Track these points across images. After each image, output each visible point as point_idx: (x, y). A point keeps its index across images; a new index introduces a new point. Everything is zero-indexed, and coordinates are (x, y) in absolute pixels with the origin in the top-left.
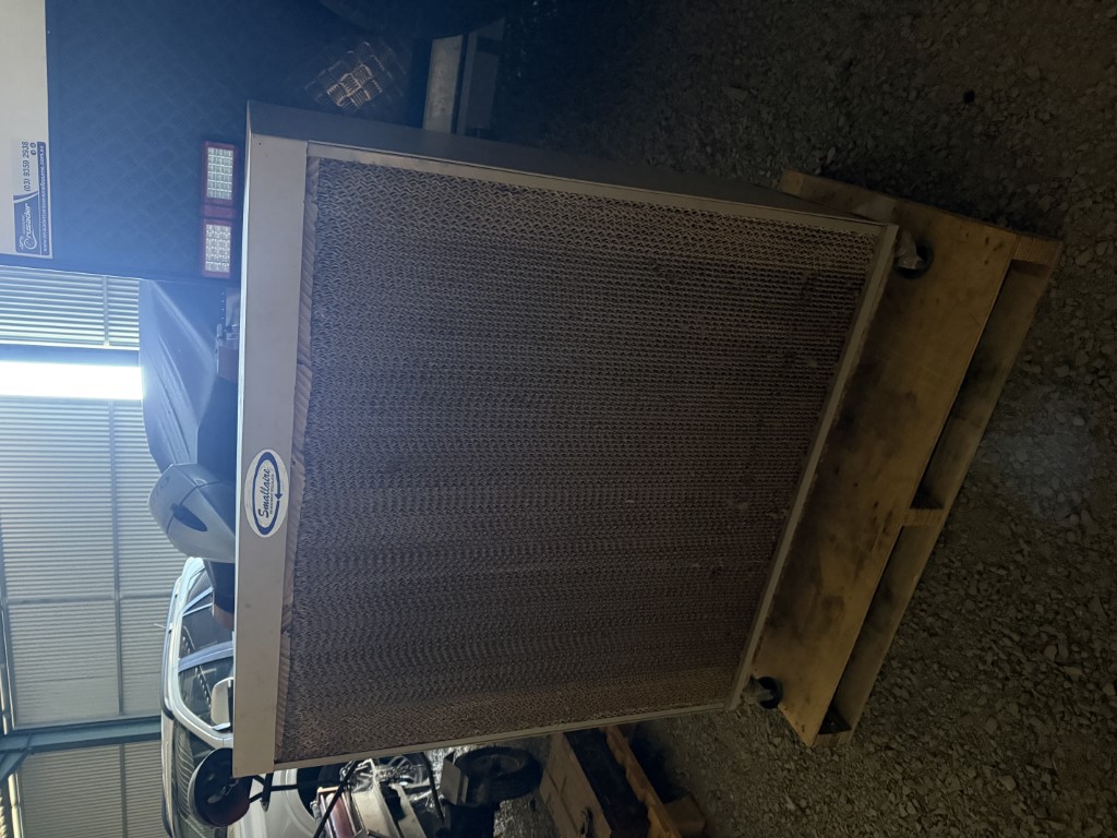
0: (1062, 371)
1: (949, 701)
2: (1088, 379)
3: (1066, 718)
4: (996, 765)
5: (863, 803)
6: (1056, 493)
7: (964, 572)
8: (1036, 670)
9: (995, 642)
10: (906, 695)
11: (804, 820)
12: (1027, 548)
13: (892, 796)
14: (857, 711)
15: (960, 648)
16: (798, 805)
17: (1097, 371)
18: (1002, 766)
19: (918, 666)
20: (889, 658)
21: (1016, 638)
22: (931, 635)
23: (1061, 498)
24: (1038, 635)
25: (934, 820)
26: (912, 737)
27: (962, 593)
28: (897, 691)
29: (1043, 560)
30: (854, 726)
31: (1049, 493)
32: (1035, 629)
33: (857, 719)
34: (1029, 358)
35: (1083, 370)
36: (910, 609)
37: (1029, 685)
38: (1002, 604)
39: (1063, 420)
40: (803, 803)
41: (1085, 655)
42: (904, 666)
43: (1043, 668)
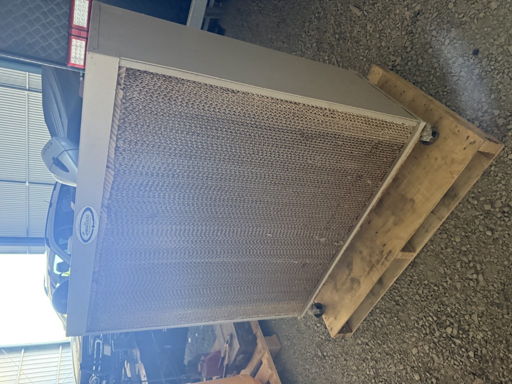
0: (487, 207)
1: (398, 335)
2: (499, 215)
3: (449, 359)
4: (413, 367)
5: (351, 363)
6: (470, 262)
7: (418, 282)
8: (441, 336)
9: (425, 316)
10: (380, 326)
11: (324, 361)
12: (450, 282)
13: (364, 365)
14: (357, 326)
15: (409, 314)
16: (322, 354)
17: (504, 212)
18: (416, 369)
19: (388, 316)
20: (376, 308)
21: (435, 319)
22: (397, 304)
23: (471, 265)
24: (445, 321)
25: (381, 380)
26: (378, 343)
27: (415, 291)
28: (376, 322)
29: (456, 289)
30: (354, 331)
31: (466, 260)
32: (444, 318)
33: (356, 329)
34: (473, 195)
35: (497, 210)
36: (389, 290)
37: (436, 340)
38: (432, 302)
39: (482, 230)
40: (325, 354)
41: (464, 336)
42: (382, 313)
43: (444, 335)
